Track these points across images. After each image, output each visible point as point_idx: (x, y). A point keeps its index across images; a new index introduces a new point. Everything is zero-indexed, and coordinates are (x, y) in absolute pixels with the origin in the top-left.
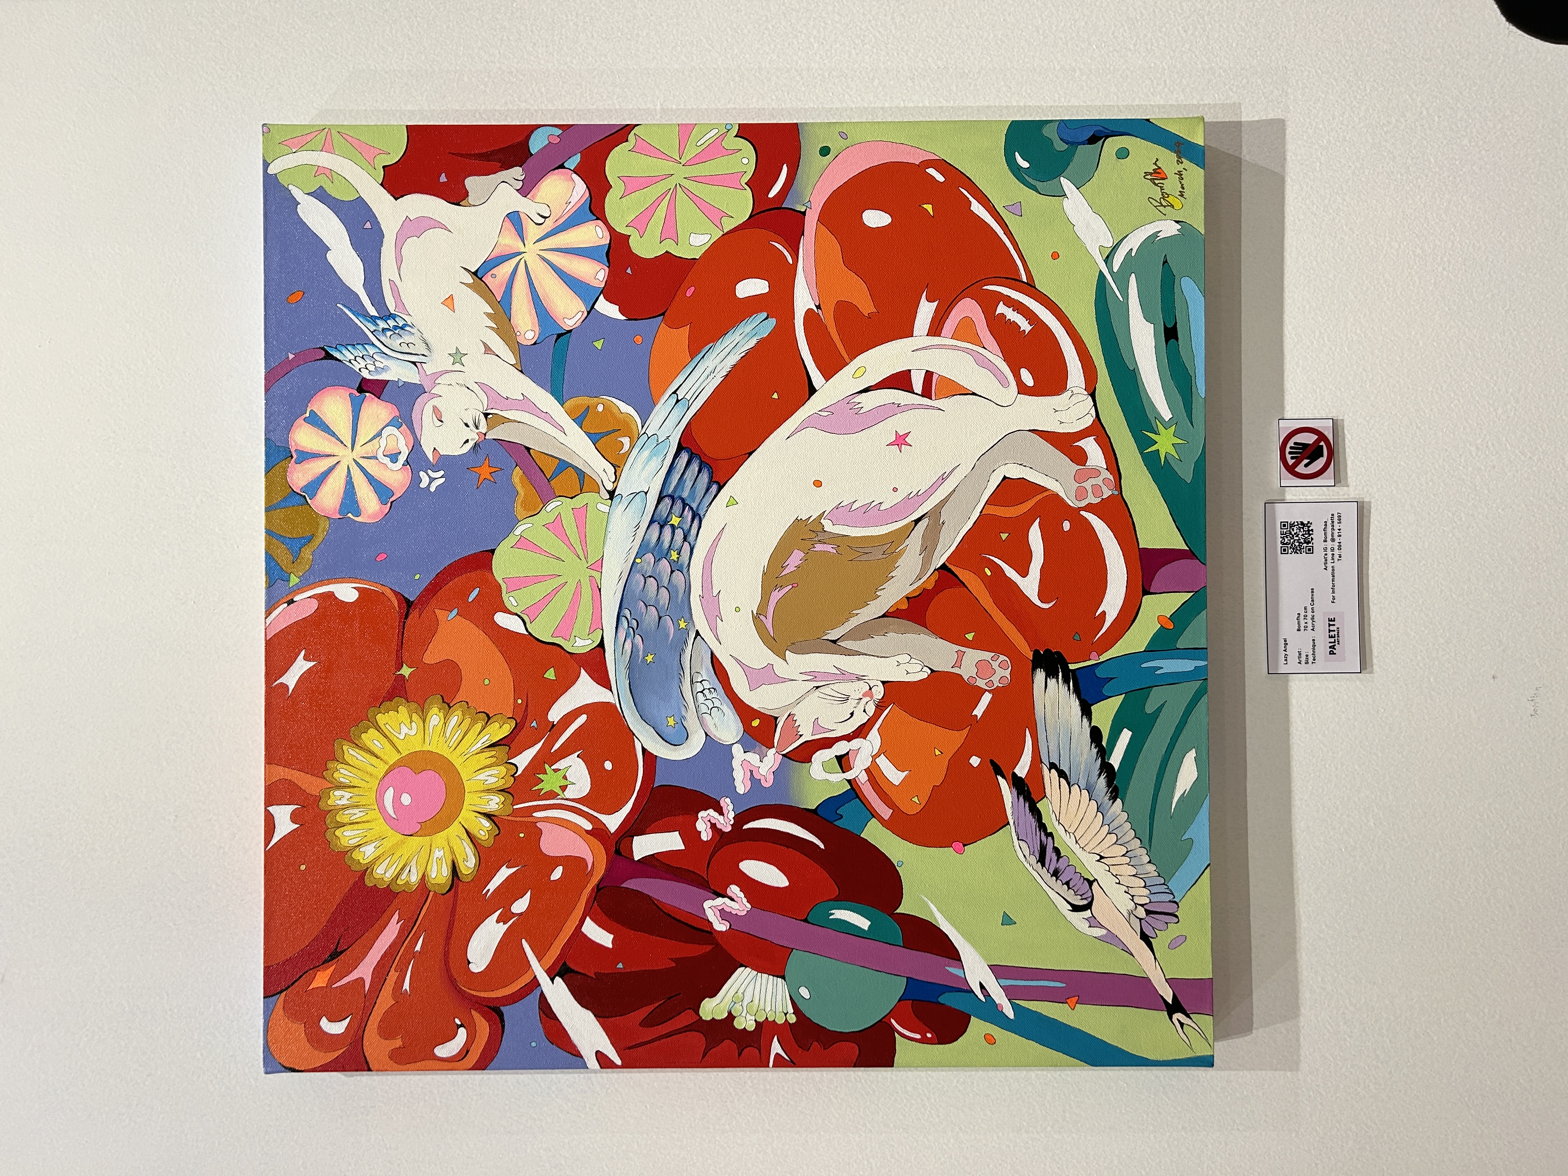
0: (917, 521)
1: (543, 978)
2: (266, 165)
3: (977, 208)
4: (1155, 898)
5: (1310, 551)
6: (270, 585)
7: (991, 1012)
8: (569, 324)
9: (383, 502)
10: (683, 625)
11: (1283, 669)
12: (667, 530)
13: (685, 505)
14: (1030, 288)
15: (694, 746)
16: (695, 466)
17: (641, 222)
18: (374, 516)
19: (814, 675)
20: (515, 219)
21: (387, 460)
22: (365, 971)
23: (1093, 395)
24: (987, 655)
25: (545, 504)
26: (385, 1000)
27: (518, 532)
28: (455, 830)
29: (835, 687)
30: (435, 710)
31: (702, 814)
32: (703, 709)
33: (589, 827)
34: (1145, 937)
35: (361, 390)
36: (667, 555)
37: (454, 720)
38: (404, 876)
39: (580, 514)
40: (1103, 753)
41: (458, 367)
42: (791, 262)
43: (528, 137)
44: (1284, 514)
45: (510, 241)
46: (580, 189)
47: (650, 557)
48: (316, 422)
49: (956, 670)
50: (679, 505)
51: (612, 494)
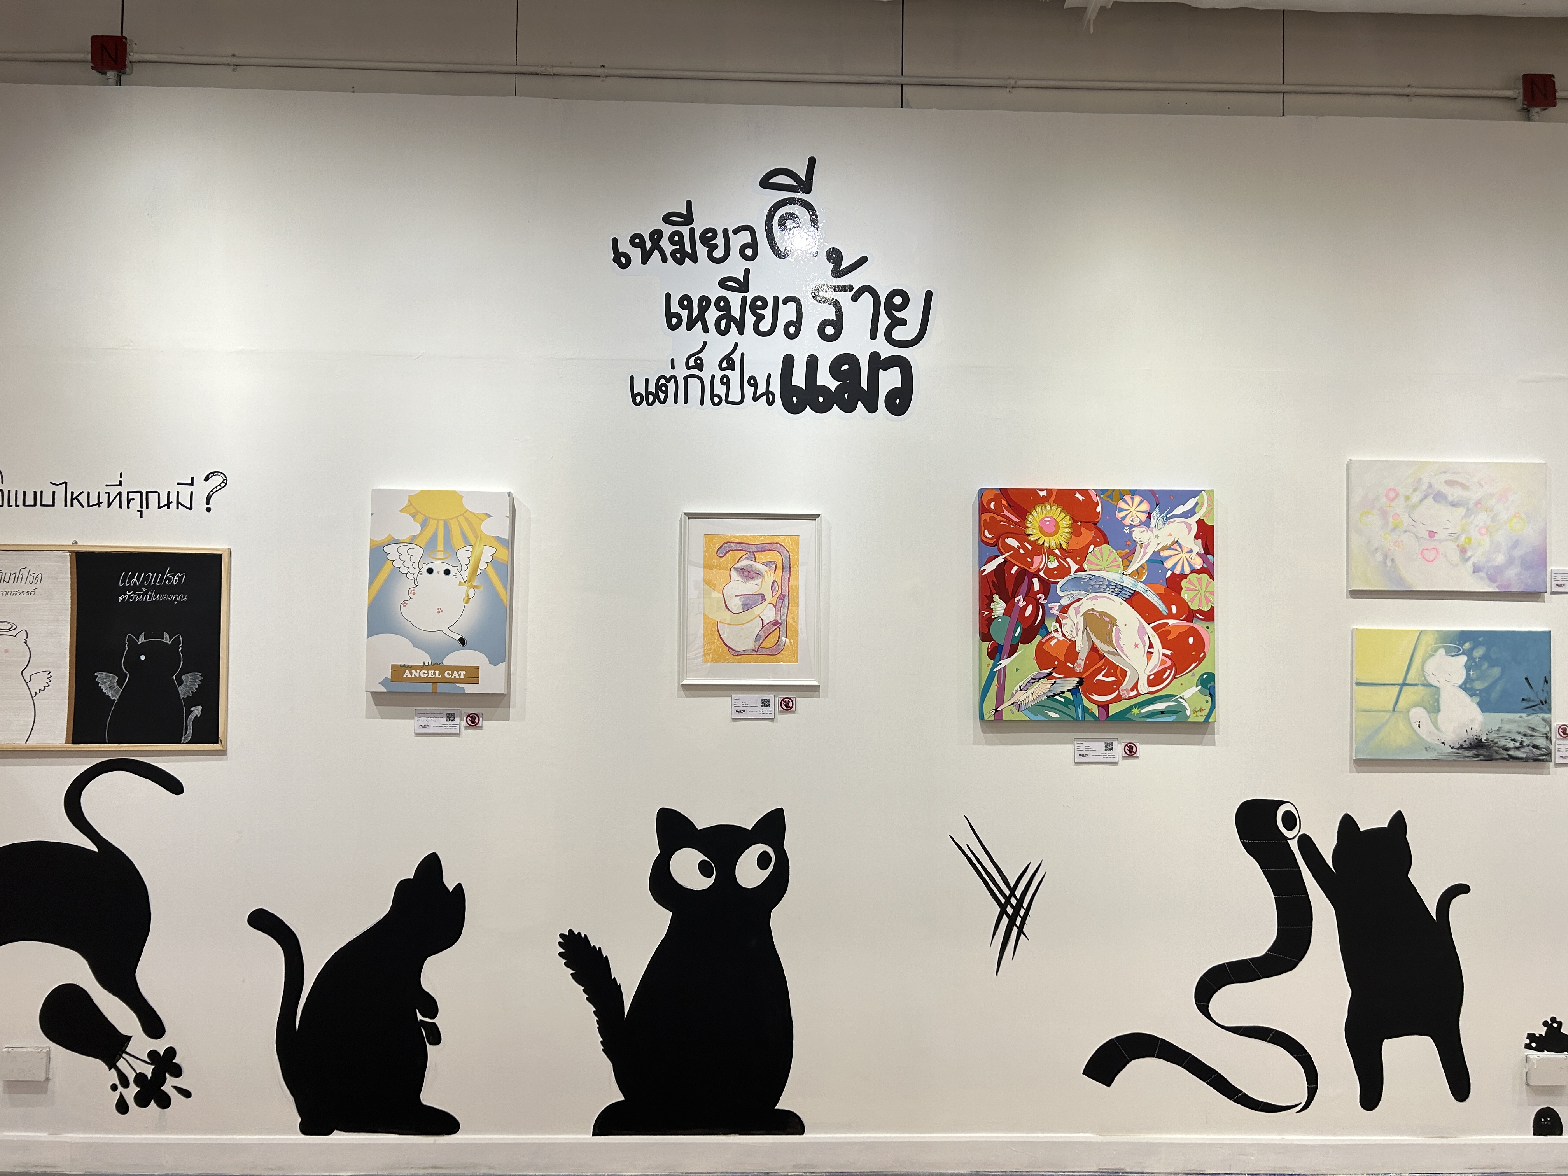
0: (1116, 649)
1: (1004, 556)
2: (1204, 490)
3: (1194, 665)
4: (1023, 706)
5: (1106, 750)
6: (1101, 490)
7: (995, 666)
8: (1165, 564)
9: (1121, 518)
10: (1090, 591)
11: (1076, 742)
12: (1114, 587)
13: (1121, 592)
14: (1174, 678)
15: (1060, 594)
16: (1130, 594)
17: (1190, 582)
18: (1118, 516)
19: (1077, 624)
20: (1191, 551)
21: (1131, 519)
22: (1006, 513)
23: (1147, 693)
24: (1083, 667)
25: (1121, 557)
26: (999, 518)
27: (1114, 551)
28: (1040, 535)
29: (1075, 629)
30: (1070, 530)
31: (1043, 595)
32: (1069, 596)
33: (1041, 567)
34: (1013, 704)
35: (1149, 513)
36: (1108, 587)
37: (1067, 535)
38: (1029, 523)
39: (1118, 566)
40: (1058, 694)
41: (1155, 537)
42: (1181, 619)
43: (1211, 555)
44: (1115, 743)
45: (1185, 550)
46: (1198, 567)
47: (1107, 583)
48: (1141, 502)
49: (1079, 659)
50: (1121, 590)
51: (1123, 574)
